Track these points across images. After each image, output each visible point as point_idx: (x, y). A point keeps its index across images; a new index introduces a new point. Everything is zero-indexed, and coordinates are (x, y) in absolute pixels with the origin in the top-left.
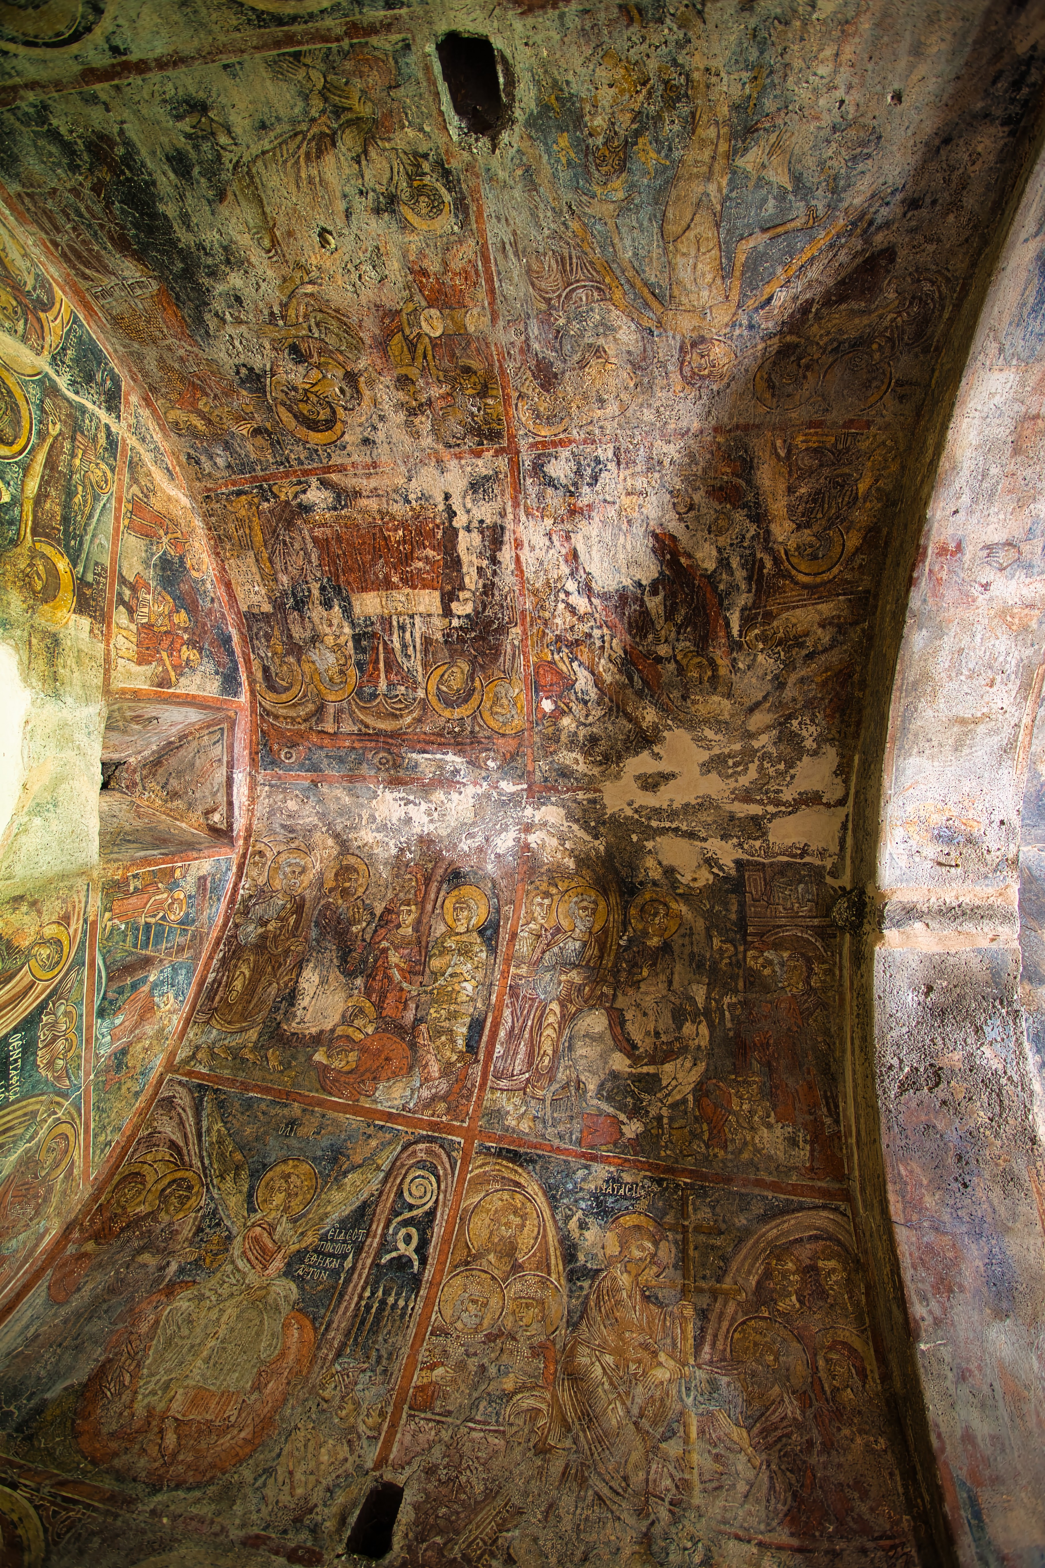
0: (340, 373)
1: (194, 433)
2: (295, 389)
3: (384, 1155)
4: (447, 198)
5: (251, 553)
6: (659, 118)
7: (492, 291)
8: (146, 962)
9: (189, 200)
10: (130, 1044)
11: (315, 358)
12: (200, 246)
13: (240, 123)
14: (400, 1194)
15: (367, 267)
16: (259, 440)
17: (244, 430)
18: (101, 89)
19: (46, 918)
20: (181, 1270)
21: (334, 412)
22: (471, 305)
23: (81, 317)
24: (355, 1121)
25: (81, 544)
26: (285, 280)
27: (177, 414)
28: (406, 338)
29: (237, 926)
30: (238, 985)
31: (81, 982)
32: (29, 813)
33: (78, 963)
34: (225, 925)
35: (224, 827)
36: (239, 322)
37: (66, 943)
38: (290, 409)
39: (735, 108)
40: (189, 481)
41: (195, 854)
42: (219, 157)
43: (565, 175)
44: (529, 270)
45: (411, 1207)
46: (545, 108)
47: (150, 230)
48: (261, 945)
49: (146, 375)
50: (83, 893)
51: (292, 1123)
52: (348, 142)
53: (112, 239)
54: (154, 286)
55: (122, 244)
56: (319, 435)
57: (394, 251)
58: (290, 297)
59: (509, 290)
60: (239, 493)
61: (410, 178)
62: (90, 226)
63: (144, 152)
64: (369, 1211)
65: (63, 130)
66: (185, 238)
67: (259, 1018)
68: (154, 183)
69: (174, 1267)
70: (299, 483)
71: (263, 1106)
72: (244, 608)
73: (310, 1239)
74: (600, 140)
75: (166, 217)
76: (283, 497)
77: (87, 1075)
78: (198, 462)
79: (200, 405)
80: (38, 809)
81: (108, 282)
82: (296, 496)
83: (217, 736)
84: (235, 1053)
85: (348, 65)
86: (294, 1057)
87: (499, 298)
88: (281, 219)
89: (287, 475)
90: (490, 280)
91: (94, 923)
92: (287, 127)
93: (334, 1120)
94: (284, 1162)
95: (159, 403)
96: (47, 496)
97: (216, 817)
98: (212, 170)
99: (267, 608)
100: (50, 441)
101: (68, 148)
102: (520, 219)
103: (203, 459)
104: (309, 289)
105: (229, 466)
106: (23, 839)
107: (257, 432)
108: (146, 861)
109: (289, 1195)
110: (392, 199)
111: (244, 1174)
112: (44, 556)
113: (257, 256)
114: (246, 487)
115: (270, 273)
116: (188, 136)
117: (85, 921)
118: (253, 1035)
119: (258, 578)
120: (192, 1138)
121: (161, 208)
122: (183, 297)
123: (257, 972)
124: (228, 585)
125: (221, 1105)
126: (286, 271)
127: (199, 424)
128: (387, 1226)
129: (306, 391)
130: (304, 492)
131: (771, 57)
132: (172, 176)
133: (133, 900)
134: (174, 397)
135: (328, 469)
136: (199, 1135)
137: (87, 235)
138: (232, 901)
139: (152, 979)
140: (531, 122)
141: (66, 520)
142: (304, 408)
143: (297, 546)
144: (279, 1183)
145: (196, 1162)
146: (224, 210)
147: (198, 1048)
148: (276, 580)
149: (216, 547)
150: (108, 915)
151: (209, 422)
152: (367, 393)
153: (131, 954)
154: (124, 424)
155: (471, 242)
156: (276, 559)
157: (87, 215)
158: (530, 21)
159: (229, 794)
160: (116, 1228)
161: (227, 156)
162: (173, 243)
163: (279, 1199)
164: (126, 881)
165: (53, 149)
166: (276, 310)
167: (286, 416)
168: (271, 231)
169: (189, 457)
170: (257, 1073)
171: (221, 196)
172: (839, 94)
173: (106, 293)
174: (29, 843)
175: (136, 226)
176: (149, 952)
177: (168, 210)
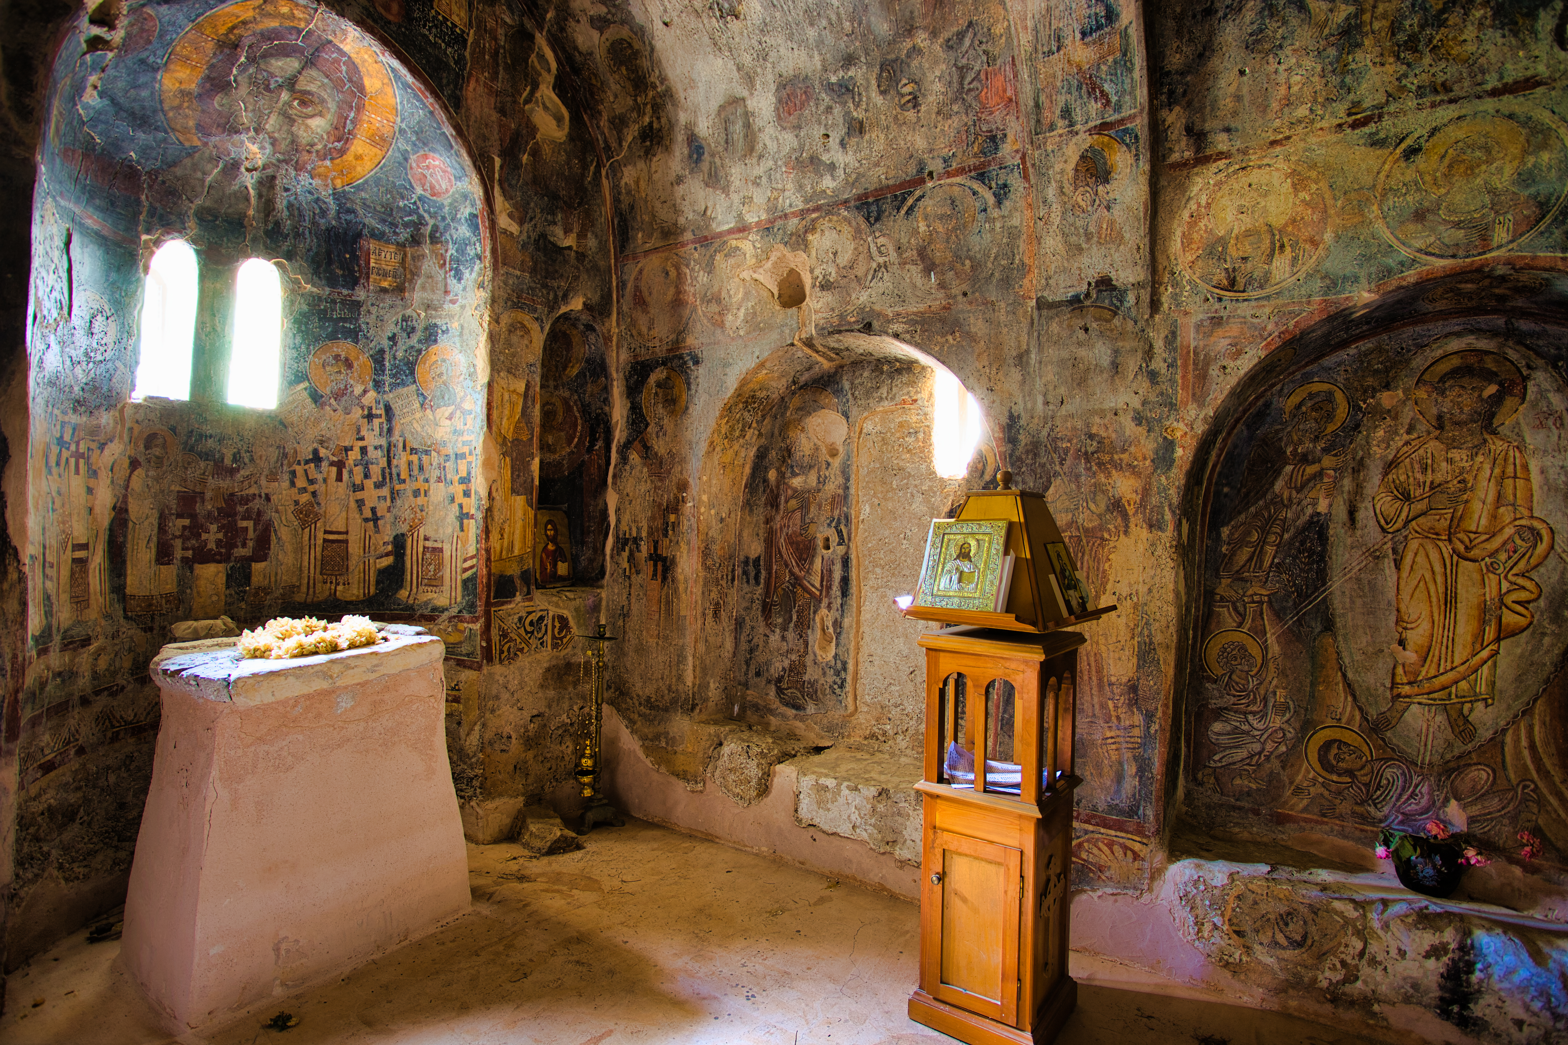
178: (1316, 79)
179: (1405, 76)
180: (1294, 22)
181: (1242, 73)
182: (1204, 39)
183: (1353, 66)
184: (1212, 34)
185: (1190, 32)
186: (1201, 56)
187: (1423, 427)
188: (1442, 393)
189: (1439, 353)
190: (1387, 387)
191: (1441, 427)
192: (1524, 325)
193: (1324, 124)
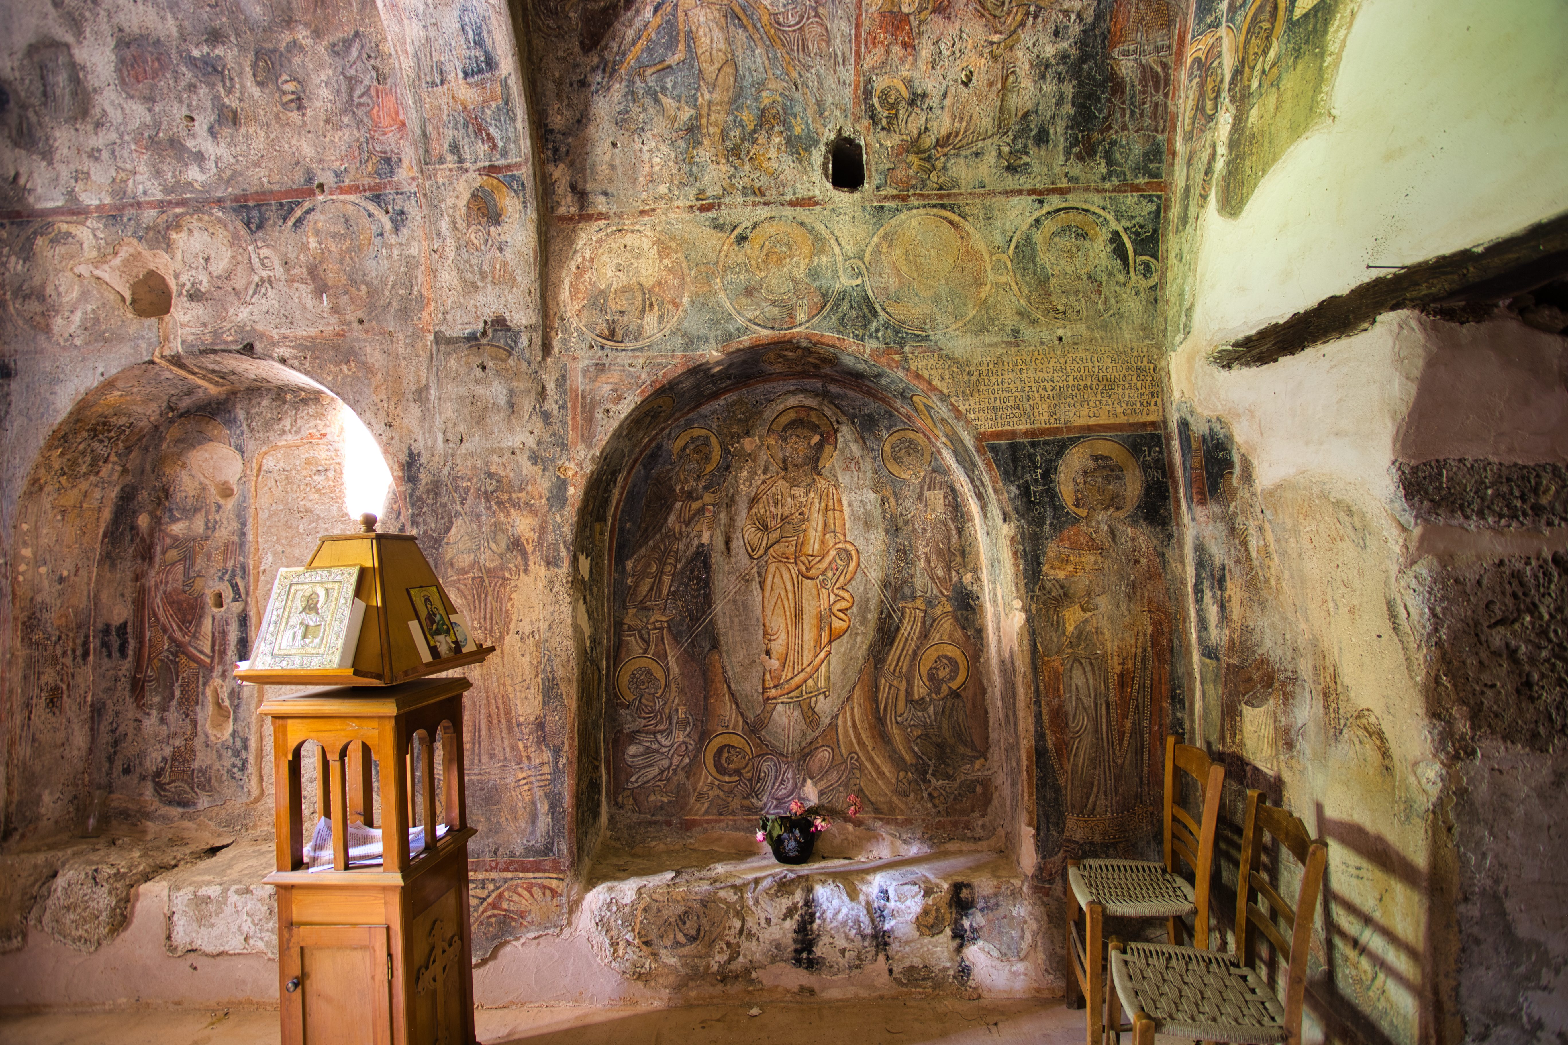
6: (743, 140)
7: (858, 26)
9: (1049, 114)
12: (1061, 80)
13: (991, 158)
15: (946, 53)
18: (1063, 184)
22: (876, 15)
23: (1190, 37)
26: (1011, 48)
36: (1067, 12)
39: (700, 143)
42: (1013, 140)
43: (798, 109)
44: (828, 42)
46: (807, 150)
47: (1090, 95)
52: (928, 141)
53: (1123, 92)
57: (921, 64)
58: (1014, 31)
59: (844, 26)
61: (896, 115)
62: (1132, 103)
63: (1061, 147)
65: (1103, 165)
66: (1069, 87)
68: (1067, 128)
75: (1073, 105)
87: (853, 20)
88: (992, 95)
90: (858, 35)
92: (963, 153)
98: (1023, 133)
101: (1108, 156)
102: (830, 82)
104: (996, 38)
110: (912, 103)
113: (1024, 68)
115: (1020, 54)
116: (1027, 153)
121: (1072, 111)
122: (1099, 40)
126: (1007, 56)
131: (686, 168)
132: (1052, 131)
140: (816, 143)
146: (1029, 105)
155: (866, 67)
157: (1128, 112)
158: (807, 196)
161: (1009, 140)
162: (1080, 85)
165: (1118, 156)
166: (1030, 21)
168: (1004, 87)
171: (1026, 115)
172: (645, 148)
175: (1099, 99)
177: (1068, 109)
178: (671, 164)
179: (734, 176)
180: (652, 111)
181: (614, 145)
182: (581, 107)
183: (697, 159)
184: (587, 105)
185: (569, 98)
186: (579, 121)
187: (774, 468)
188: (785, 440)
189: (781, 407)
190: (748, 434)
191: (785, 469)
192: (834, 389)
193: (679, 203)
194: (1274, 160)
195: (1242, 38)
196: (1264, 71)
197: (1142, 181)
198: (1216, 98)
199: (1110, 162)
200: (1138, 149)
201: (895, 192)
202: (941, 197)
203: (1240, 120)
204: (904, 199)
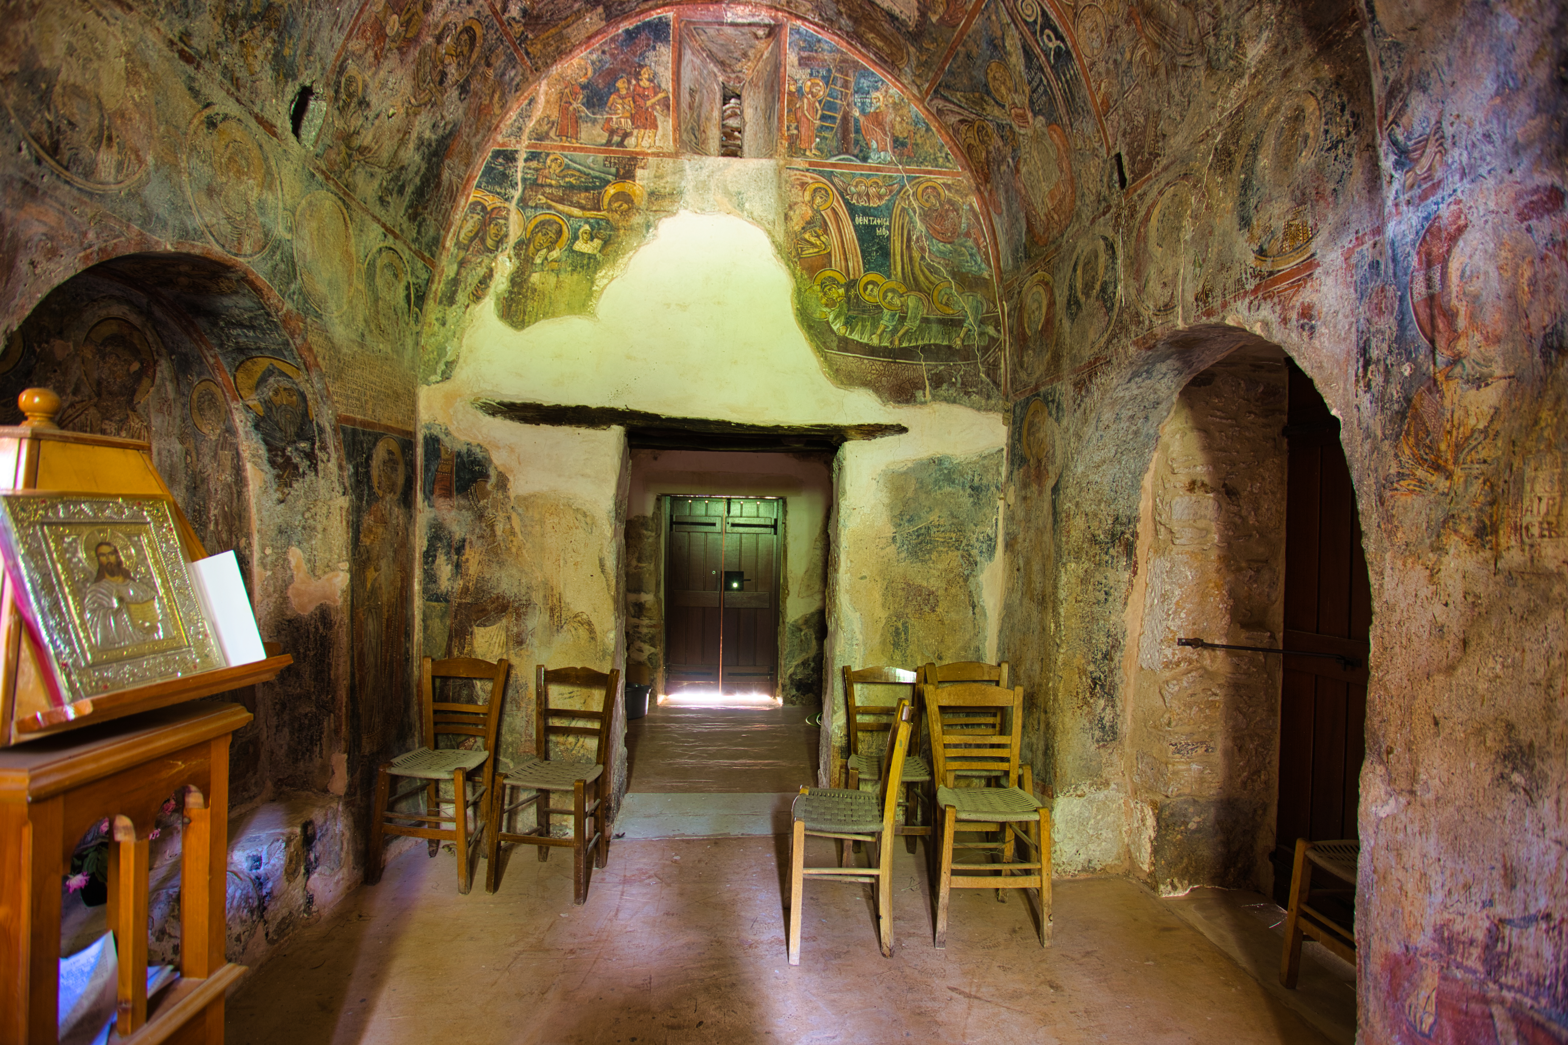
0: (440, 47)
1: (503, 95)
2: (459, 64)
3: (1002, 16)
4: (343, 80)
5: (564, 32)
6: (244, 16)
7: (361, 11)
8: (845, 118)
9: (411, 176)
10: (893, 135)
11: (440, 68)
12: (423, 158)
13: (376, 184)
14: (1026, 23)
15: (390, 85)
16: (493, 60)
17: (491, 73)
18: (397, 231)
19: (800, 199)
20: (1013, 159)
21: (461, 33)
22: (373, 15)
23: (475, 183)
24: (977, 21)
25: (596, 178)
26: (416, 115)
27: (497, 111)
28: (406, 31)
29: (840, 29)
30: (879, 44)
31: (842, 174)
32: (742, 211)
33: (830, 176)
34: (839, 36)
35: (767, 30)
36: (443, 117)
37: (817, 185)
38: (470, 57)
40: (530, 85)
41: (782, 70)
42: (390, 180)
43: (296, 33)
45: (1035, 22)
46: (286, 76)
47: (428, 180)
48: (856, 21)
49: (484, 136)
50: (792, 173)
51: (968, 56)
52: (356, 142)
54: (447, 162)
55: (438, 185)
56: (477, 31)
57: (377, 80)
58: (421, 106)
60: (528, 53)
61: (349, 105)
63: (405, 204)
64: (1027, 48)
65: (416, 231)
66: (424, 166)
67: (902, 41)
68: (413, 193)
69: (1010, 160)
70: (510, 24)
71: (954, 66)
72: (604, 23)
73: (1027, 90)
74: (272, 33)
75: (420, 180)
76: (522, 28)
77: (898, 171)
78: (518, 85)
79: (487, 102)
80: (741, 206)
81: (454, 179)
82: (519, 22)
83: (700, 32)
84: (921, 64)
85: (336, 168)
86: (930, 34)
88: (396, 139)
89: (507, 34)
90: (358, 18)
91: (811, 164)
92: (367, 167)
93: (974, 32)
94: (987, 74)
95: (495, 122)
96: (578, 202)
97: (761, 33)
98: (396, 179)
99: (600, 9)
100: (550, 202)
101: (420, 226)
102: (325, 34)
103: (515, 83)
104: (413, 101)
105: (514, 67)
106: (755, 214)
107: (489, 65)
108: (780, 119)
109: (1004, 83)
111: (986, 98)
112: (610, 204)
113: (414, 135)
114: (523, 52)
115: (417, 123)
116: (391, 195)
117: (808, 170)
118: (912, 50)
119: (580, 21)
120: (961, 111)
121: (419, 183)
122: (445, 148)
123: (872, 29)
124: (590, 38)
125: (948, 87)
126: (412, 118)
127: (496, 96)
128: (1039, 45)
129: (457, 57)
130: (514, 19)
132: (406, 189)
133: (803, 130)
134: (489, 117)
135: (495, 13)
136: (960, 107)
137: (443, 199)
138: (823, 27)
139: (857, 114)
140: (295, 78)
141: (587, 189)
142: (466, 50)
143: (552, 7)
144: (997, 83)
145: (973, 116)
146: (406, 163)
147: (913, 81)
148: (579, 11)
149: (566, 54)
150: (808, 153)
151: (494, 92)
152: (442, 23)
153: (836, 134)
154: (518, 147)
155: (350, 47)
156: (564, 15)
158: (274, 122)
159: (743, 25)
160: (986, 171)
161: (389, 178)
162: (427, 169)
163: (1003, 90)
164: (791, 137)
165: (423, 230)
166: (429, 106)
167: (474, 56)
168: (402, 139)
169: (516, 91)
170: (935, 59)
171: (402, 168)
173: (459, 177)
174: (758, 210)
175: (430, 185)
176: (839, 116)
177: (417, 181)
179: (222, 45)
188: (103, 357)
190: (60, 334)
191: (99, 395)
193: (162, 26)
194: (554, 315)
195: (531, 227)
196: (546, 259)
197: (427, 255)
198: (498, 242)
199: (419, 232)
200: (432, 232)
201: (324, 168)
202: (345, 193)
203: (523, 273)
204: (327, 178)
